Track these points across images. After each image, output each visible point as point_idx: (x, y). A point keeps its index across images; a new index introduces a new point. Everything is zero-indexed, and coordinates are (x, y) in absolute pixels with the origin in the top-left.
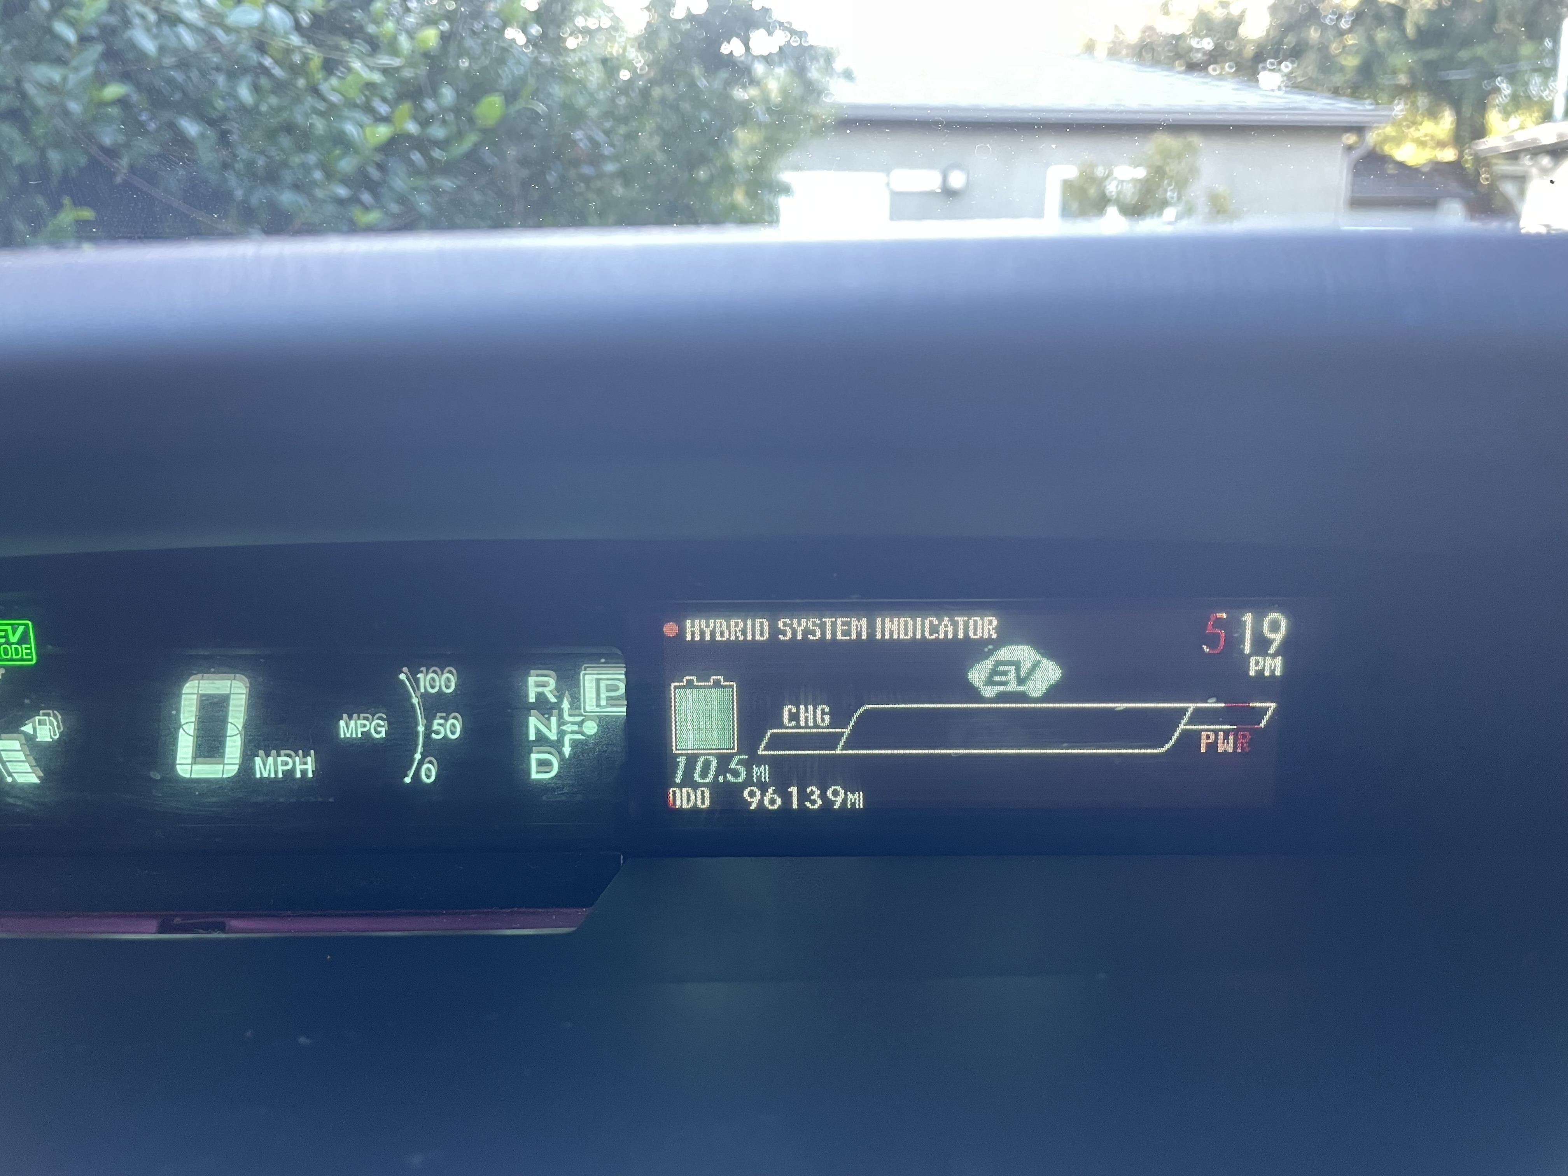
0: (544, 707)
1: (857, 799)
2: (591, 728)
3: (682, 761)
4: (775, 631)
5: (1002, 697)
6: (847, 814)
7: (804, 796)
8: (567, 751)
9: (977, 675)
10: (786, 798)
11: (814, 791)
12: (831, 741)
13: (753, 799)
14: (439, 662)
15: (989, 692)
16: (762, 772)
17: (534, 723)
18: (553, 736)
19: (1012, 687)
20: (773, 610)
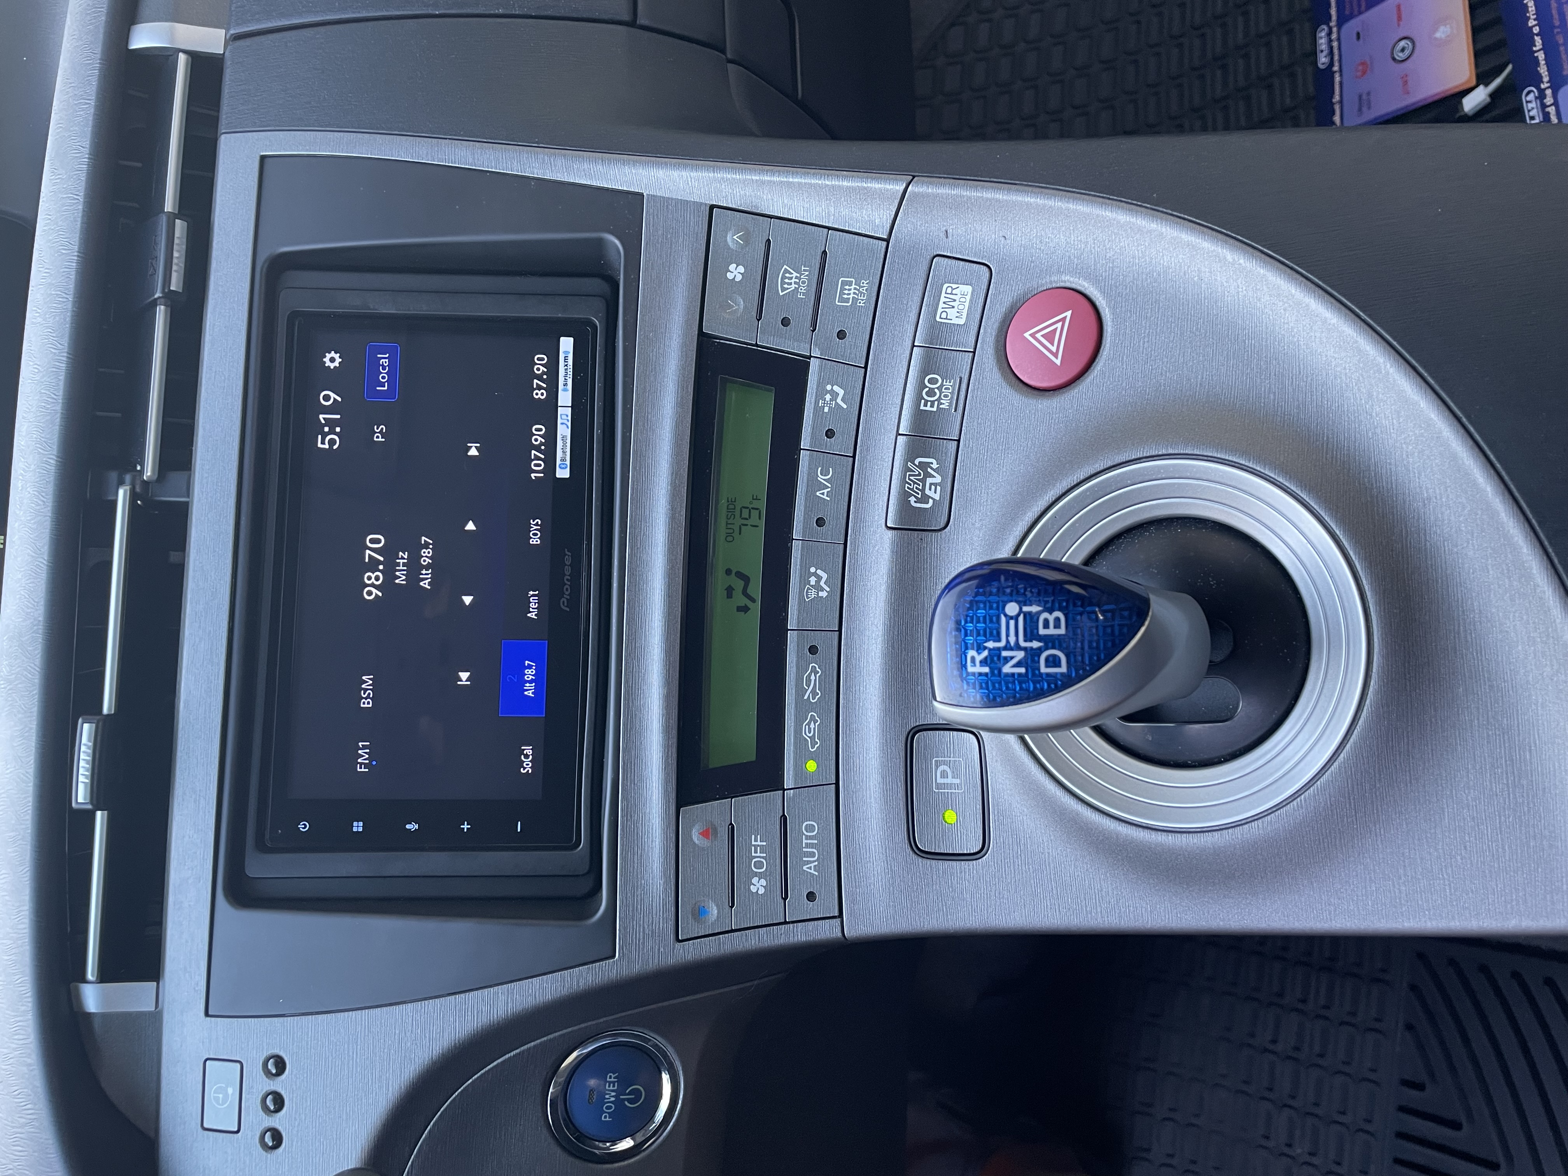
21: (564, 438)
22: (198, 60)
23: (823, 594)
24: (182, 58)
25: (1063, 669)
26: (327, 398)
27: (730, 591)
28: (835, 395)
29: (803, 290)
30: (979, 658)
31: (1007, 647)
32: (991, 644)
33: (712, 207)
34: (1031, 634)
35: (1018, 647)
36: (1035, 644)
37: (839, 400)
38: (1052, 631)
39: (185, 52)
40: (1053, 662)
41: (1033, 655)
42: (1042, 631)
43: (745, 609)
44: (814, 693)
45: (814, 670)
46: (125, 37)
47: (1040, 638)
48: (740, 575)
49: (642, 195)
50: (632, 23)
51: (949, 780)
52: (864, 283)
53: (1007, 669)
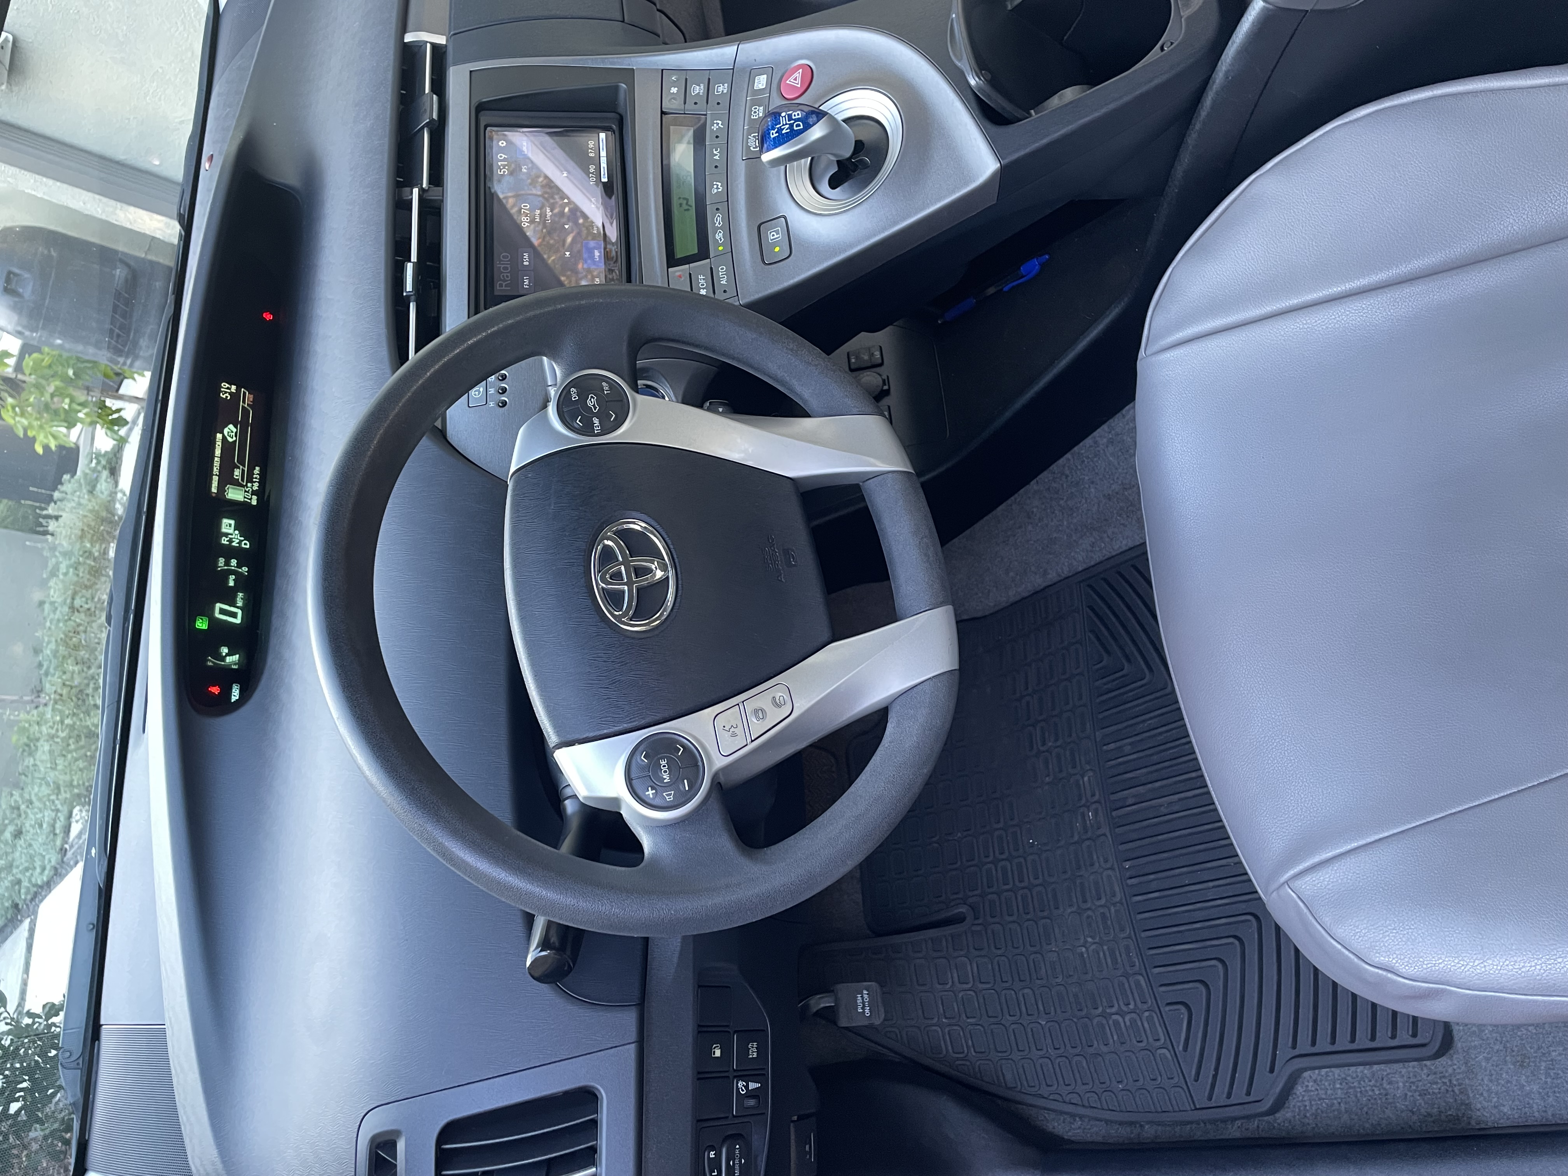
0: (231, 541)
1: (257, 468)
2: (237, 532)
3: (246, 500)
4: (216, 475)
5: (236, 436)
6: (261, 471)
7: (256, 478)
8: (242, 539)
9: (230, 440)
10: (256, 482)
11: (255, 476)
12: (243, 471)
13: (255, 488)
14: (217, 562)
15: (234, 438)
16: (249, 485)
17: (234, 544)
18: (238, 541)
19: (234, 434)
20: (212, 475)
21: (604, 168)
22: (435, 47)
23: (720, 190)
24: (429, 45)
25: (802, 127)
26: (501, 156)
27: (681, 205)
28: (718, 124)
29: (702, 91)
30: (774, 132)
31: (783, 125)
32: (778, 126)
33: (662, 70)
34: (790, 119)
35: (786, 124)
36: (792, 122)
37: (720, 125)
38: (797, 117)
39: (430, 43)
40: (798, 125)
41: (791, 125)
42: (794, 118)
43: (688, 210)
44: (719, 224)
45: (719, 216)
46: (403, 38)
47: (793, 120)
48: (684, 199)
49: (633, 70)
50: (623, 21)
51: (776, 236)
52: (726, 85)
53: (784, 132)
